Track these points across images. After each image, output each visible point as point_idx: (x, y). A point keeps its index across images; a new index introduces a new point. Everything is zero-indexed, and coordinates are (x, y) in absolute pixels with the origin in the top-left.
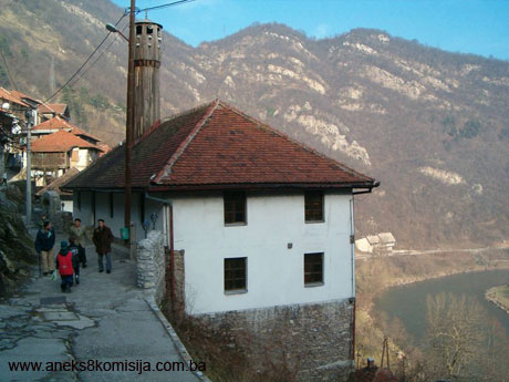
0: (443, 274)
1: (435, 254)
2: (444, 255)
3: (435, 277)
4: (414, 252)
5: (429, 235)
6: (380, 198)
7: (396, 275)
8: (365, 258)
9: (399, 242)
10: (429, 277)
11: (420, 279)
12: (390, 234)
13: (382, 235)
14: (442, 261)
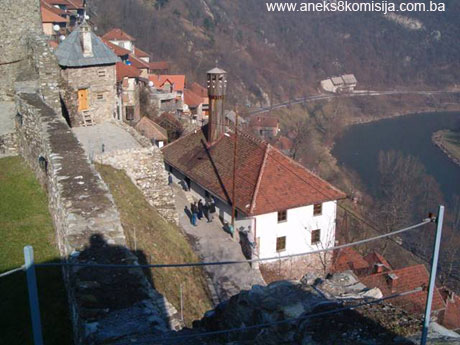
0: (397, 114)
1: (392, 95)
2: (400, 96)
3: (390, 117)
4: (373, 93)
5: (388, 76)
6: (345, 41)
7: (356, 114)
8: (329, 98)
9: (361, 83)
10: (385, 117)
11: (377, 119)
12: (352, 76)
13: (345, 77)
14: (397, 102)
